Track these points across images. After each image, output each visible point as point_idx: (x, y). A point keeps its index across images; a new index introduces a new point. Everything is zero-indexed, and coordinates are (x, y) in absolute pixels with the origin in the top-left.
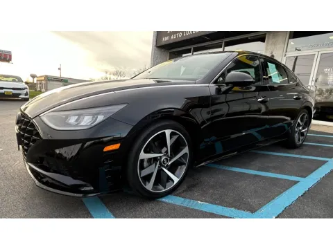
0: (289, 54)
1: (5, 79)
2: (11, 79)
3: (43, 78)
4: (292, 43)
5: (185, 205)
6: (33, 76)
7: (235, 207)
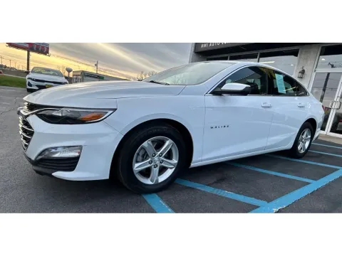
0: (319, 70)
1: (46, 72)
2: (52, 73)
3: (80, 74)
4: (323, 59)
5: (215, 193)
6: (69, 71)
7: (255, 198)
